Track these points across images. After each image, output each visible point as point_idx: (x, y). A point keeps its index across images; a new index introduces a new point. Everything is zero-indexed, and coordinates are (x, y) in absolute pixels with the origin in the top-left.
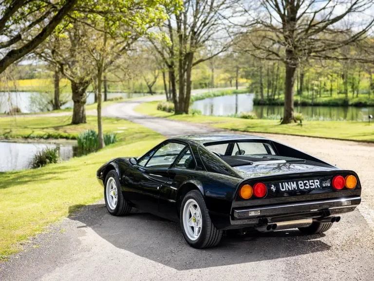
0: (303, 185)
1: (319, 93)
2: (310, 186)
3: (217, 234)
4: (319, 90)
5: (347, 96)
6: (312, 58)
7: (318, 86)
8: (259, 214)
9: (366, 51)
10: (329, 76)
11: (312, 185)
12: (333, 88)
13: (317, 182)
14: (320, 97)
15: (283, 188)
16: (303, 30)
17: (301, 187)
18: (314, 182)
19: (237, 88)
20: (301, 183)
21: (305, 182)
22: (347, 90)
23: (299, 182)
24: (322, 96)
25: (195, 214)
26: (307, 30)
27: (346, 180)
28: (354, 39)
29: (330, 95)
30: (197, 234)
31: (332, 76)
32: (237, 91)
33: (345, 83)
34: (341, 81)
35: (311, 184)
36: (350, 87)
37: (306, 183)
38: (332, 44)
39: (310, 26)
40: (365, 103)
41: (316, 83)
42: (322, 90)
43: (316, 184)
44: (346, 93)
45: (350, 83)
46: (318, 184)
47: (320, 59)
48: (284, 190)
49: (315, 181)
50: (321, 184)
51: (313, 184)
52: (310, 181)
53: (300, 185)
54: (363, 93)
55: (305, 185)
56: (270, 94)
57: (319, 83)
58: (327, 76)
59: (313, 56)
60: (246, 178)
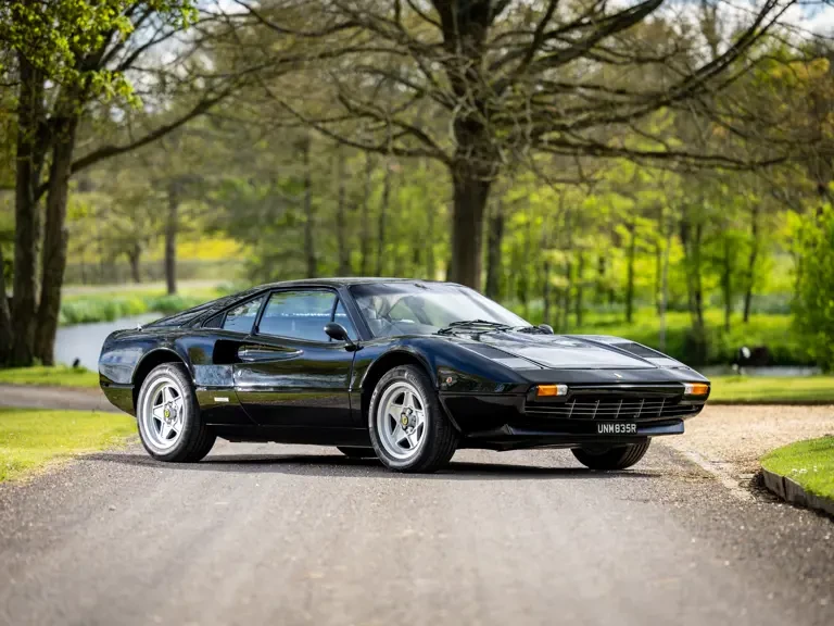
1: (572, 306)
4: (574, 291)
5: (699, 323)
6: (544, 150)
7: (567, 272)
10: (621, 229)
12: (640, 282)
14: (579, 321)
16: (513, 49)
22: (699, 297)
24: (592, 318)
26: (530, 51)
29: (622, 317)
31: (630, 227)
33: (693, 263)
34: (675, 251)
38: (613, 105)
39: (540, 37)
40: (781, 350)
41: (558, 256)
42: (588, 294)
44: (696, 306)
45: (716, 261)
54: (774, 311)
57: (574, 259)
58: (610, 229)
59: (551, 142)
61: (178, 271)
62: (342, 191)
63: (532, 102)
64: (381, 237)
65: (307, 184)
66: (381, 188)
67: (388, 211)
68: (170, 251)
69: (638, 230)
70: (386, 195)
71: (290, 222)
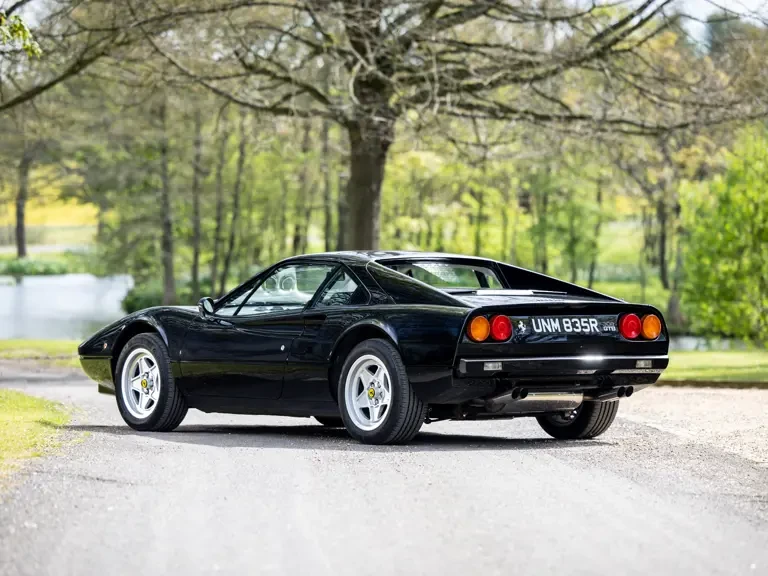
0: (570, 325)
2: (582, 327)
3: (419, 413)
8: (500, 369)
9: (641, 90)
10: (466, 198)
11: (586, 327)
13: (593, 322)
15: (538, 328)
17: (568, 328)
18: (588, 322)
19: (22, 252)
20: (567, 322)
21: (573, 320)
23: (564, 320)
25: (372, 383)
27: (642, 323)
28: (599, 45)
30: (376, 419)
31: (478, 198)
32: (23, 262)
33: (539, 231)
34: (521, 222)
35: (583, 325)
36: (562, 247)
37: (576, 322)
43: (592, 325)
45: (561, 230)
46: (595, 325)
47: (473, 118)
48: (540, 331)
49: (591, 320)
50: (599, 327)
51: (586, 325)
52: (583, 320)
53: (565, 325)
55: (574, 325)
56: (204, 272)
57: (425, 227)
58: (457, 198)
60: (477, 306)
61: (28, 236)
62: (198, 157)
63: (438, 60)
64: (236, 205)
65: (164, 150)
66: (236, 155)
67: (243, 178)
68: (20, 215)
69: (486, 199)
70: (241, 161)
71: (147, 188)
